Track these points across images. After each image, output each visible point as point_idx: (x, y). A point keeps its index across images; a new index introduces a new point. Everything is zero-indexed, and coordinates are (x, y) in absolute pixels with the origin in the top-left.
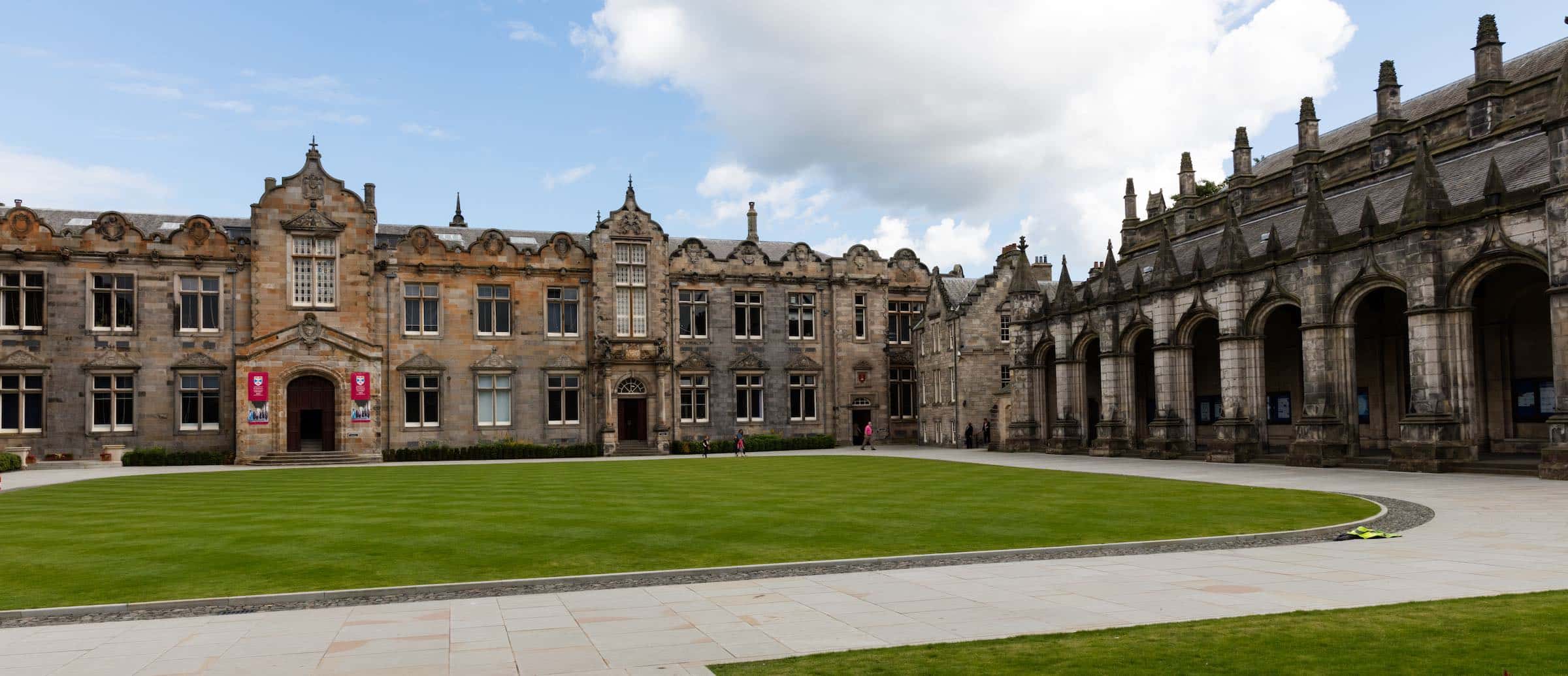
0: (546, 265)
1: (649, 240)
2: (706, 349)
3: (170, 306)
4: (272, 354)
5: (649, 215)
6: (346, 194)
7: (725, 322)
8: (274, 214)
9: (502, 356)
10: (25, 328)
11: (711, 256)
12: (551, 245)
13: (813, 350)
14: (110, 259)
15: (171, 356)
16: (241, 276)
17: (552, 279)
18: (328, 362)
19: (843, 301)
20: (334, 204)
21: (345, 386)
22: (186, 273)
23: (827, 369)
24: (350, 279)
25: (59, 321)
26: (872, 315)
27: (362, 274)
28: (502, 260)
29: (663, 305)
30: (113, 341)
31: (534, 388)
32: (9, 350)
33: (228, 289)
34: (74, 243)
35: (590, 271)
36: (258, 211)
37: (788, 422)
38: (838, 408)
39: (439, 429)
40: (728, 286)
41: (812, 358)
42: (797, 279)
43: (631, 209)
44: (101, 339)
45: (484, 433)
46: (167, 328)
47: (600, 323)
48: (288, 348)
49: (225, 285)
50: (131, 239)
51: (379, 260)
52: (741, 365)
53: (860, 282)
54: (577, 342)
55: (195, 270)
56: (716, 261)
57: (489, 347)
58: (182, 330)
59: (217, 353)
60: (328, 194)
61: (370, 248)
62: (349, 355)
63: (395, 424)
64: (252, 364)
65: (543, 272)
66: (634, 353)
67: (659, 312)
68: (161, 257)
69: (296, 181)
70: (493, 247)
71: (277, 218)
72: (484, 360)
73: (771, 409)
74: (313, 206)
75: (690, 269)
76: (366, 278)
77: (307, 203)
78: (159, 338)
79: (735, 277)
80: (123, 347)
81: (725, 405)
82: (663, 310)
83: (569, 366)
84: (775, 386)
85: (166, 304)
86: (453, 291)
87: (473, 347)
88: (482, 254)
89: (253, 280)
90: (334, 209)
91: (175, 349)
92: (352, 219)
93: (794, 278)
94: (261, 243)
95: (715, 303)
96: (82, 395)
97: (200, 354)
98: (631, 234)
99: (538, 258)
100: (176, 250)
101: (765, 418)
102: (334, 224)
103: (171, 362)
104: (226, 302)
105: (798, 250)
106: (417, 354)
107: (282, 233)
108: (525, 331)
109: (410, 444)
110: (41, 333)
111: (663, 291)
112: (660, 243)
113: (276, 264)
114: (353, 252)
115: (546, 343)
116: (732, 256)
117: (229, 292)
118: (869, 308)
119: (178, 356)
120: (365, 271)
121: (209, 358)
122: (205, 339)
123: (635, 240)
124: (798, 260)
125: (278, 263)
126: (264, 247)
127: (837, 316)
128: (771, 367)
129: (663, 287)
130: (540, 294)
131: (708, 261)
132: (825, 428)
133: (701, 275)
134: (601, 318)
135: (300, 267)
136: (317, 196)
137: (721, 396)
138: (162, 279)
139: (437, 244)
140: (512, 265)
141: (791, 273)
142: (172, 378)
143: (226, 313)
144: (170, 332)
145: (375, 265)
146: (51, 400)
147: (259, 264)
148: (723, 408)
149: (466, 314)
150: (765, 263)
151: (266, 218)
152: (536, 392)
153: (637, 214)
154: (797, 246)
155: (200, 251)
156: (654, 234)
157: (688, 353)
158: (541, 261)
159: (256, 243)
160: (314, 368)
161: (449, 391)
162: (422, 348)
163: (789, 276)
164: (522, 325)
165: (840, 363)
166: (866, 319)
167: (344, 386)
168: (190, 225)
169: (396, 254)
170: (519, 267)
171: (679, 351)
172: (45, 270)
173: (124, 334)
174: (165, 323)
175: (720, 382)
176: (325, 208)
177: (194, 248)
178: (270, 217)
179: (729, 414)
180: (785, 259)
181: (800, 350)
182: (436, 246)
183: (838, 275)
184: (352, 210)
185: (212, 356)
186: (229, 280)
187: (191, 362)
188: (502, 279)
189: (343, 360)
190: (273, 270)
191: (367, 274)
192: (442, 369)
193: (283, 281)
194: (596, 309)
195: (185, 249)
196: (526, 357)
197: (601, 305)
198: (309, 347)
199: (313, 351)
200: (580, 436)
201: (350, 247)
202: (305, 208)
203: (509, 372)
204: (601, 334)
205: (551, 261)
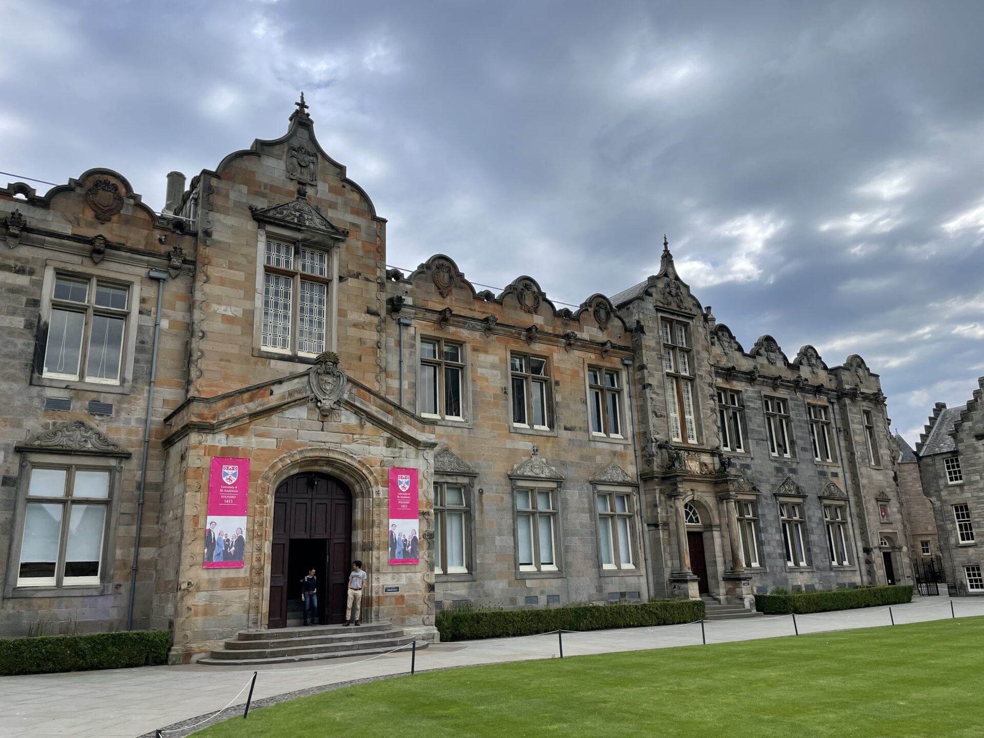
0: (585, 335)
1: (692, 317)
3: (29, 325)
4: (260, 425)
5: (689, 288)
6: (348, 187)
7: (760, 432)
8: (241, 195)
9: (544, 460)
11: (740, 348)
12: (590, 309)
13: (836, 475)
15: (18, 425)
16: (175, 287)
17: (593, 356)
18: (354, 447)
19: (855, 418)
20: (332, 197)
21: (380, 492)
22: (70, 268)
23: (852, 500)
24: (353, 317)
27: (369, 312)
28: (538, 320)
29: (712, 402)
31: (583, 511)
33: (145, 306)
35: (638, 351)
37: (831, 566)
39: (470, 578)
40: (757, 388)
41: (835, 484)
43: (672, 277)
45: (529, 583)
46: (17, 368)
47: (656, 420)
48: (290, 413)
49: (143, 301)
51: (392, 295)
52: (782, 490)
53: (864, 397)
54: (626, 446)
55: (87, 262)
56: (744, 356)
57: (527, 445)
58: (46, 374)
59: (114, 425)
60: (325, 181)
61: (382, 273)
62: (387, 435)
64: (220, 440)
65: (584, 344)
66: (693, 465)
67: (708, 412)
68: (26, 229)
69: (277, 150)
70: (528, 302)
71: (244, 200)
72: (524, 464)
73: (814, 549)
74: (302, 194)
76: (375, 320)
77: (292, 187)
79: (763, 377)
81: (775, 542)
83: (620, 480)
84: (813, 519)
85: (22, 319)
86: (482, 357)
87: (509, 444)
88: (515, 308)
89: (198, 296)
90: (333, 206)
91: (28, 410)
92: (357, 226)
94: (216, 236)
95: (749, 407)
97: (81, 424)
98: (674, 307)
99: (578, 324)
100: (59, 222)
102: (331, 227)
103: (19, 437)
104: (140, 328)
105: (808, 355)
107: (250, 225)
108: (568, 426)
111: (710, 385)
112: (701, 324)
114: (357, 276)
115: (592, 443)
116: (756, 352)
117: (148, 313)
118: (875, 429)
119: (35, 426)
120: (374, 308)
121: (99, 434)
122: (94, 396)
123: (678, 315)
124: (810, 365)
125: (242, 273)
126: (220, 242)
127: (852, 435)
129: (709, 380)
130: (582, 375)
131: (738, 354)
132: (861, 577)
133: (734, 371)
134: (655, 414)
135: (272, 288)
136: (307, 178)
137: (770, 529)
138: (20, 271)
139: (463, 284)
140: (549, 330)
141: (807, 380)
142: (14, 471)
143: (139, 350)
144: (24, 375)
145: (387, 301)
147: (213, 271)
148: (775, 546)
149: (499, 392)
150: (785, 364)
151: (227, 196)
152: (588, 518)
153: (677, 282)
154: (806, 349)
155: (103, 231)
156: (694, 310)
157: (734, 471)
158: (582, 329)
159: (208, 234)
160: (331, 455)
161: (482, 512)
162: (445, 440)
163: (806, 383)
164: (563, 415)
165: (865, 492)
167: (378, 493)
168: (89, 184)
169: (412, 291)
170: (557, 333)
174: (13, 357)
175: (766, 510)
176: (319, 200)
177: (90, 225)
178: (233, 196)
179: (780, 554)
180: (799, 362)
181: (826, 474)
182: (461, 288)
183: (846, 387)
184: (356, 212)
185: (103, 429)
186: (150, 291)
187: (61, 440)
188: (538, 348)
189: (376, 444)
190: (235, 284)
191: (375, 313)
192: (473, 476)
193: (247, 305)
194: (649, 400)
195: (77, 222)
196: (572, 464)
197: (654, 396)
198: (325, 415)
199: (331, 424)
200: (639, 583)
201: (353, 268)
202: (289, 193)
203: (554, 485)
204: (657, 436)
205: (589, 332)
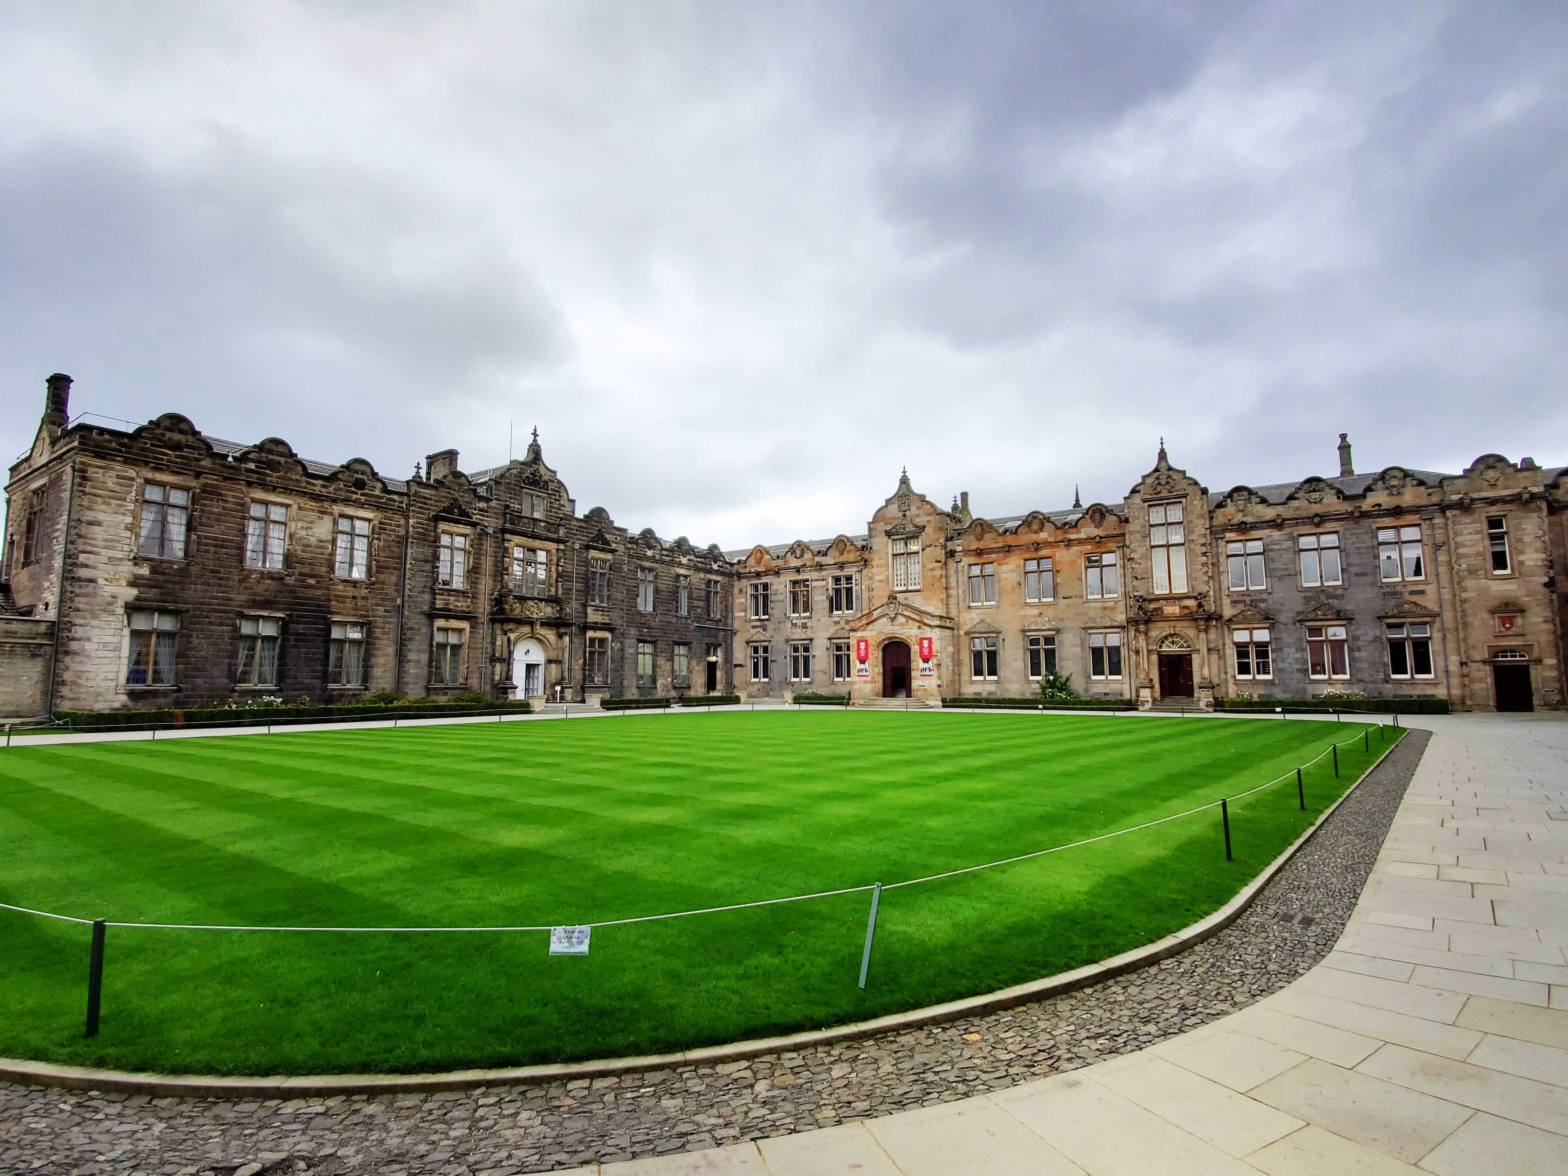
0: (1082, 535)
1: (1185, 496)
2: (1264, 601)
3: (828, 598)
4: (870, 627)
5: (1184, 472)
6: (925, 503)
7: (1287, 569)
8: (882, 527)
9: (1047, 619)
10: (763, 617)
11: (1263, 501)
12: (1086, 516)
13: (1422, 592)
14: (798, 570)
15: (829, 630)
16: (864, 572)
17: (1089, 547)
18: (904, 630)
19: (1465, 529)
20: (917, 512)
21: (915, 648)
22: (835, 575)
23: (1448, 616)
24: (930, 566)
25: (775, 612)
26: (1519, 541)
27: (937, 561)
28: (1043, 535)
29: (1204, 558)
30: (799, 622)
31: (1076, 646)
32: (755, 631)
33: (858, 582)
34: (780, 562)
35: (1123, 535)
36: (872, 526)
37: (1387, 680)
38: (1466, 663)
39: (997, 682)
40: (1287, 530)
41: (1418, 602)
42: (1388, 510)
43: (1163, 470)
44: (794, 621)
45: (1034, 686)
46: (827, 612)
47: (1136, 582)
48: (880, 621)
49: (856, 580)
50: (808, 555)
51: (949, 549)
52: (1311, 616)
53: (1493, 502)
54: (1116, 602)
55: (840, 571)
56: (1270, 505)
57: (1036, 612)
58: (835, 612)
60: (914, 505)
61: (942, 540)
62: (917, 624)
63: (965, 677)
64: (859, 634)
65: (1080, 542)
66: (1172, 610)
67: (1200, 566)
68: (821, 565)
69: (893, 501)
70: (1035, 527)
71: (883, 529)
72: (1031, 623)
73: (1359, 665)
74: (905, 516)
75: (1239, 518)
76: (939, 565)
77: (901, 514)
78: (822, 619)
79: (1297, 519)
80: (804, 626)
81: (1292, 661)
82: (1204, 564)
83: (1108, 625)
84: (1362, 638)
85: (826, 596)
86: (1005, 567)
87: (1022, 613)
88: (1027, 533)
89: (871, 574)
90: (917, 516)
91: (830, 626)
92: (929, 521)
93: (1384, 510)
94: (874, 548)
95: (1272, 550)
96: (785, 658)
97: (843, 628)
98: (1165, 494)
99: (1075, 529)
100: (828, 560)
101: (1351, 675)
102: (917, 527)
103: (828, 635)
104: (857, 591)
105: (1387, 477)
106: (978, 621)
107: (886, 538)
108: (1067, 596)
109: (975, 693)
110: (767, 620)
111: (1204, 545)
112: (1198, 497)
113: (883, 562)
114: (930, 546)
115: (1086, 604)
116: (1291, 498)
117: (859, 584)
118: (1512, 534)
119: (832, 630)
120: (939, 559)
121: (847, 631)
122: (846, 618)
123: (1169, 499)
124: (1389, 487)
125: (884, 560)
126: (876, 550)
127: (1457, 548)
128: (1356, 617)
129: (1203, 541)
130: (1079, 561)
131: (1260, 507)
132: (1448, 688)
133: (1251, 523)
134: (1136, 578)
135: (895, 562)
136: (906, 508)
137: (1286, 650)
138: (823, 580)
139: (992, 529)
140: (1052, 539)
141: (1380, 505)
142: (830, 645)
143: (857, 598)
144: (828, 614)
145: (946, 553)
146: (772, 661)
147: (874, 563)
148: (1290, 664)
149: (1016, 585)
150: (1339, 498)
151: (877, 530)
152: (1078, 650)
153: (1170, 473)
154: (1385, 472)
155: (842, 559)
156: (1190, 490)
157: (1241, 607)
158: (1079, 532)
159: (871, 548)
160: (897, 635)
161: (1004, 650)
162: (982, 616)
163: (1377, 508)
164: (1063, 591)
165: (1466, 606)
166: (1509, 546)
168: (837, 542)
169: (961, 543)
170: (1057, 539)
171: (1229, 605)
172: (768, 581)
173: (805, 618)
174: (825, 609)
175: (1284, 635)
176: (913, 515)
177: (839, 557)
178: (879, 529)
179: (1298, 670)
180: (1369, 489)
181: (1401, 593)
182: (991, 532)
183: (1455, 497)
184: (930, 514)
186: (858, 576)
187: (838, 635)
189: (913, 628)
190: (882, 566)
191: (940, 562)
192: (999, 632)
193: (887, 573)
194: (1130, 570)
195: (835, 558)
196: (1068, 619)
197: (1134, 566)
198: (893, 619)
199: (896, 623)
200: (1122, 690)
201: (928, 543)
202: (899, 518)
203: (1053, 633)
204: (1136, 594)
205: (1088, 531)
